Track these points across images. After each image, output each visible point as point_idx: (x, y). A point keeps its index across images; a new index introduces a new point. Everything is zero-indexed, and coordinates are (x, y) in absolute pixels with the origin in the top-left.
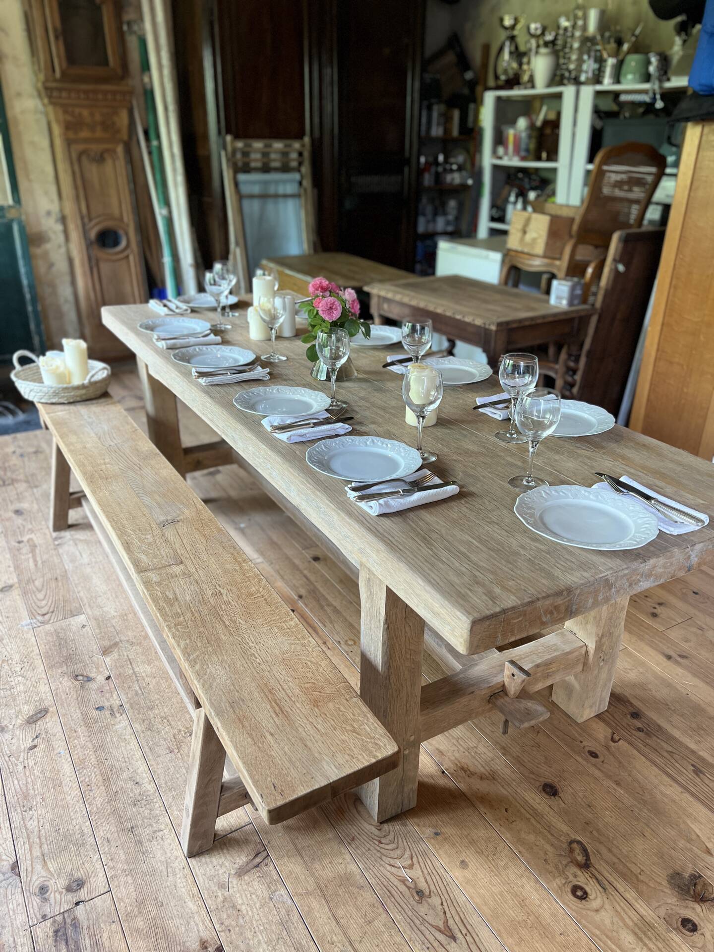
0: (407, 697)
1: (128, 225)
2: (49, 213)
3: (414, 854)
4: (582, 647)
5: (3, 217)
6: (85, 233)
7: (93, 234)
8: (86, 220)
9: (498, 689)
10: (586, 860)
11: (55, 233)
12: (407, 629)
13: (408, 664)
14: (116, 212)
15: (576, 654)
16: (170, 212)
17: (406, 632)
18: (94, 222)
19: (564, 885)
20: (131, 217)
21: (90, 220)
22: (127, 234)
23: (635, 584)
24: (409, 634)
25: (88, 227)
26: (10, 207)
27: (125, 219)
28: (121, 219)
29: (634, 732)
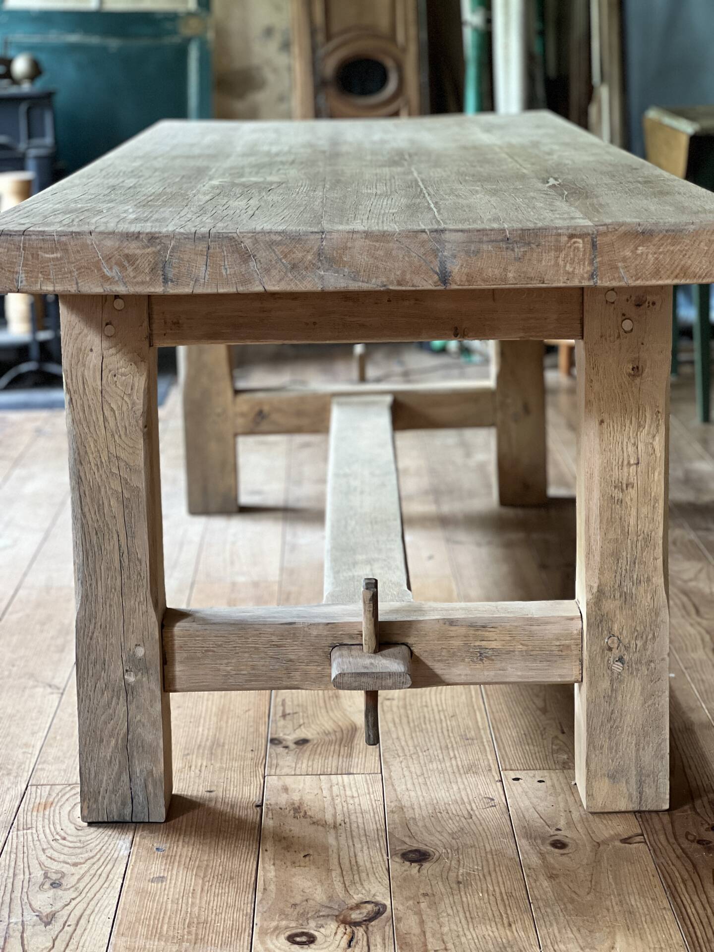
0: (121, 556)
1: (404, 50)
2: (269, 32)
3: (98, 856)
4: (572, 619)
5: (174, 32)
6: (314, 64)
7: (330, 67)
8: (320, 37)
9: (351, 636)
10: (365, 921)
11: (275, 70)
12: (108, 413)
13: (116, 485)
14: (383, 23)
15: (555, 629)
16: (489, 21)
17: (105, 420)
18: (335, 42)
19: (287, 928)
20: (412, 31)
21: (329, 37)
22: (400, 69)
23: (307, 268)
24: (112, 423)
25: (321, 52)
26: (190, 14)
27: (400, 37)
28: (392, 37)
29: (682, 840)
